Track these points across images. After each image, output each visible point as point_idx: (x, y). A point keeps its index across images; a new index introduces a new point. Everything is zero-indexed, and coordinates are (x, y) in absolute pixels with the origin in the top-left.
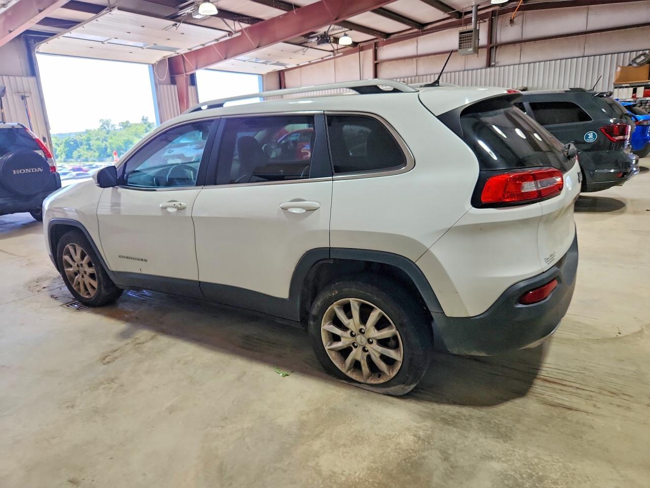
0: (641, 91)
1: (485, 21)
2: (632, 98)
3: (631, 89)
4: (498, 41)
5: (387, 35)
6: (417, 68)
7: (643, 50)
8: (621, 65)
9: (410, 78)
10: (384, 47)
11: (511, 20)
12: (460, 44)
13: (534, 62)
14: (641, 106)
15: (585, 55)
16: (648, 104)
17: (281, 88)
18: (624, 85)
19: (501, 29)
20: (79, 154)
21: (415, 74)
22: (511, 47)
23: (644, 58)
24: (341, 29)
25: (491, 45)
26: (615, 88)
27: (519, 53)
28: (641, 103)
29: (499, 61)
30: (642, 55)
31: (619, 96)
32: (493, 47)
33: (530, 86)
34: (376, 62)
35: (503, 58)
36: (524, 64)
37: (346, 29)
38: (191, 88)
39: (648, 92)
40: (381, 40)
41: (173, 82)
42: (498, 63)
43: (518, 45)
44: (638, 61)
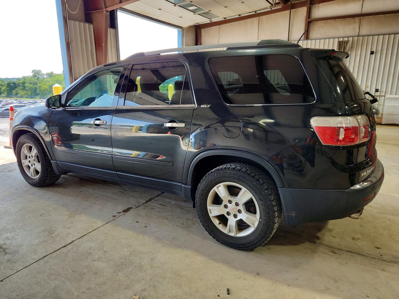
6: (359, 28)
9: (352, 38)
10: (320, 4)
17: (196, 44)
20: (17, 92)
21: (357, 34)
34: (309, 20)
38: (111, 31)
41: (88, 19)
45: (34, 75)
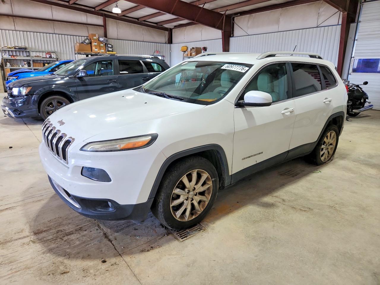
3: (85, 56)
8: (78, 42)
15: (56, 33)
18: (82, 53)
22: (6, 18)
27: (13, 23)
36: (19, 31)
44: (86, 42)
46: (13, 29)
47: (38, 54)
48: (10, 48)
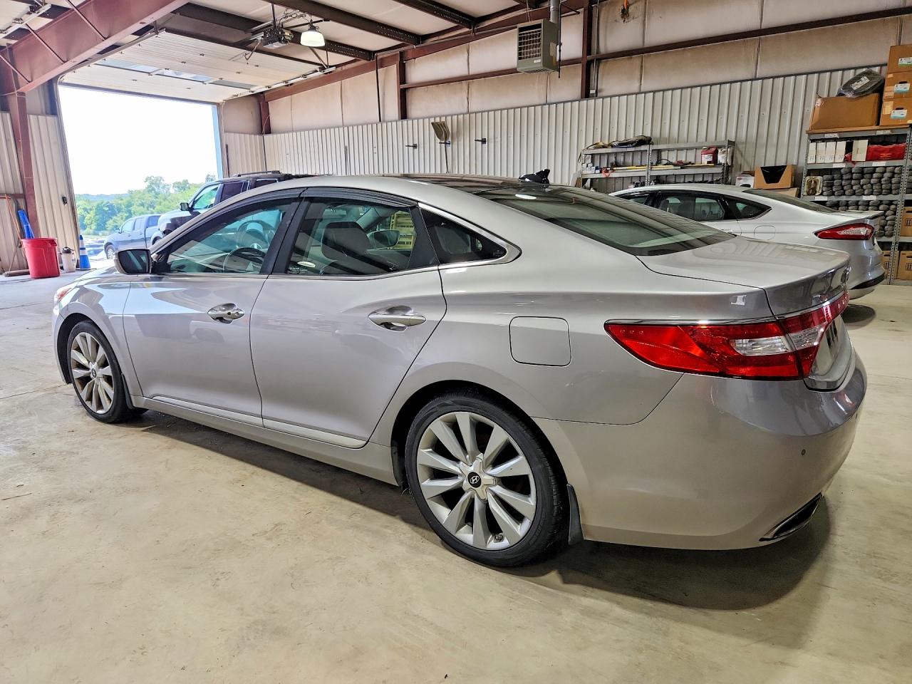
0: (861, 147)
1: (579, 13)
2: (844, 161)
3: (842, 145)
4: (602, 50)
5: (419, 39)
6: (468, 99)
7: (868, 67)
8: (825, 96)
10: (416, 60)
11: (623, 11)
12: (520, 49)
13: (664, 91)
14: (863, 178)
15: (757, 77)
16: (875, 175)
17: (262, 132)
18: (827, 136)
19: (606, 27)
21: (466, 111)
22: (624, 61)
23: (868, 81)
24: (301, 16)
25: (589, 57)
26: (813, 141)
27: (638, 73)
28: (862, 172)
29: (603, 87)
30: (864, 74)
31: (818, 157)
32: (592, 61)
33: (657, 134)
34: (403, 86)
35: (611, 81)
36: (645, 93)
37: (315, 18)
39: (876, 150)
40: (411, 47)
42: (601, 91)
43: (636, 60)
44: (856, 86)
45: (150, 186)
46: (635, 88)
47: (682, 157)
48: (604, 147)
